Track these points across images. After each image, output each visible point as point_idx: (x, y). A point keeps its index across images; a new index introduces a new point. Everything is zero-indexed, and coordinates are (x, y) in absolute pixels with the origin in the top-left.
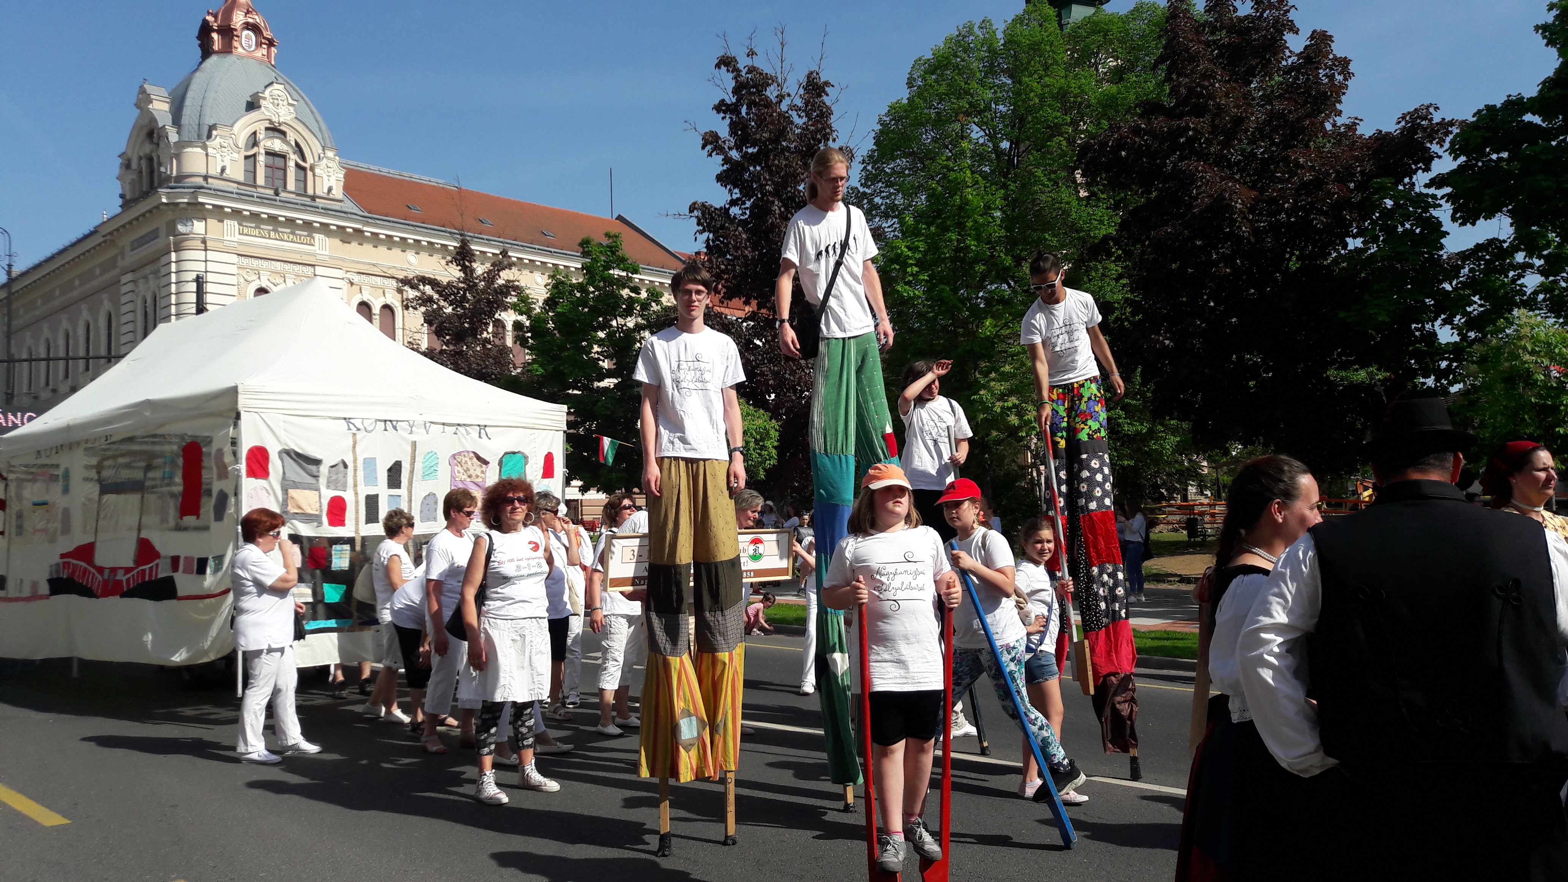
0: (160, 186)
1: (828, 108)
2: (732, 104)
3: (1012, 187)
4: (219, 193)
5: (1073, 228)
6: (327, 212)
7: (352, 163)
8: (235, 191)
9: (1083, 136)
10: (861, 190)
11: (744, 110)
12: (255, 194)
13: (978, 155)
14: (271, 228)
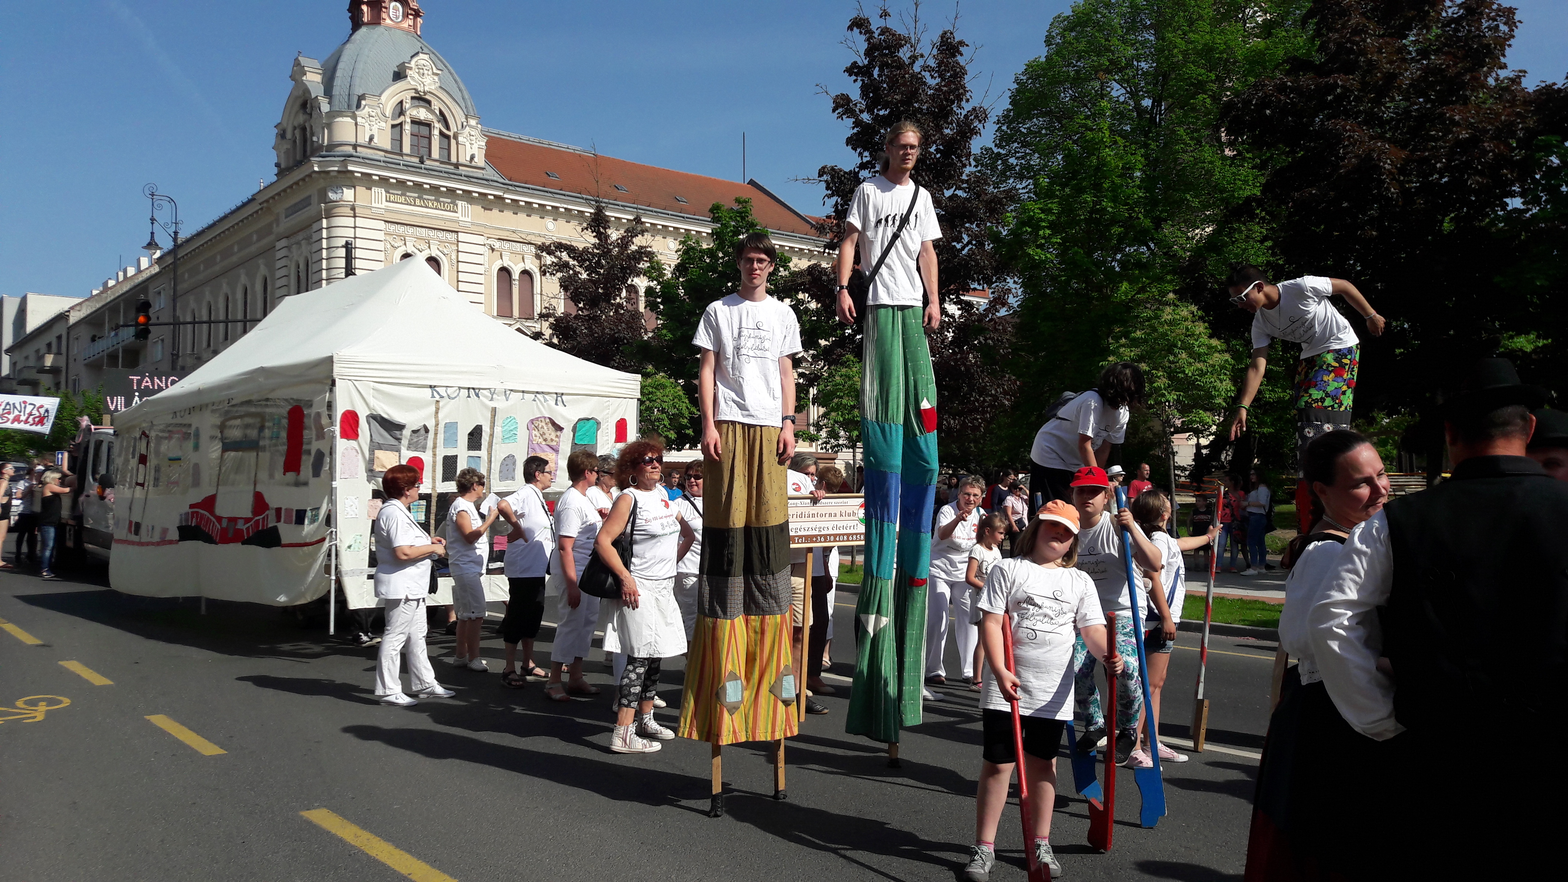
0: (313, 155)
1: (962, 68)
2: (865, 66)
3: (1152, 147)
4: (367, 161)
5: (1218, 188)
6: (469, 179)
7: (494, 131)
8: (382, 159)
9: (1228, 93)
10: (996, 150)
11: (876, 72)
12: (401, 162)
13: (1119, 114)
14: (416, 195)
